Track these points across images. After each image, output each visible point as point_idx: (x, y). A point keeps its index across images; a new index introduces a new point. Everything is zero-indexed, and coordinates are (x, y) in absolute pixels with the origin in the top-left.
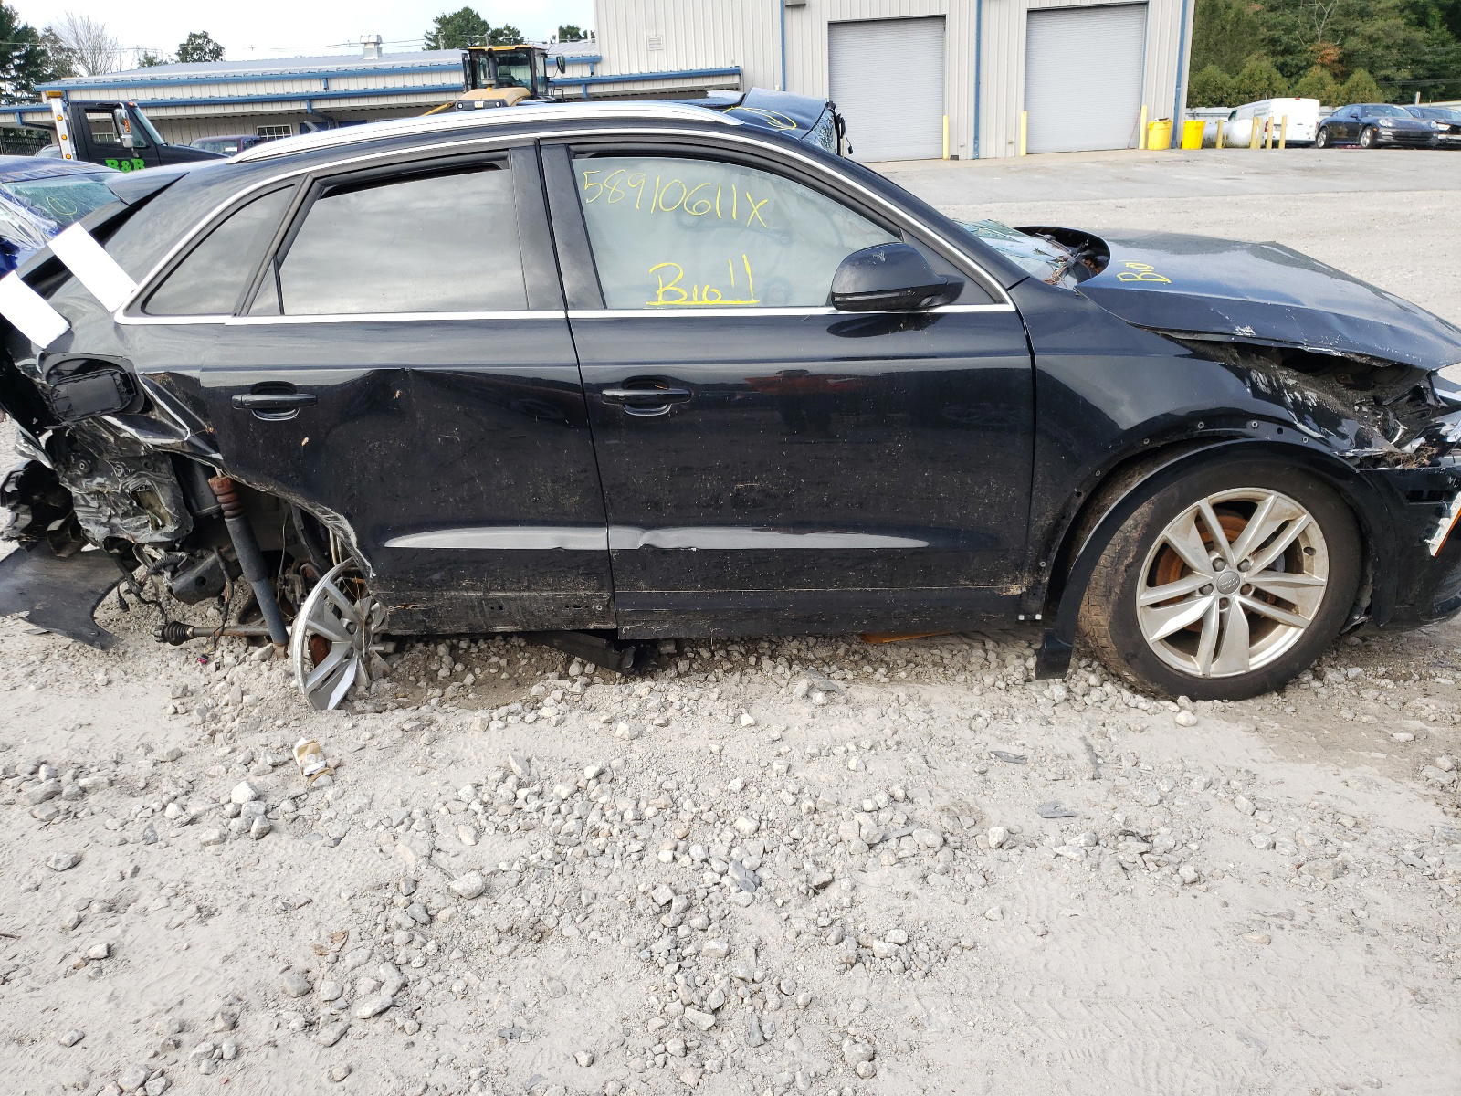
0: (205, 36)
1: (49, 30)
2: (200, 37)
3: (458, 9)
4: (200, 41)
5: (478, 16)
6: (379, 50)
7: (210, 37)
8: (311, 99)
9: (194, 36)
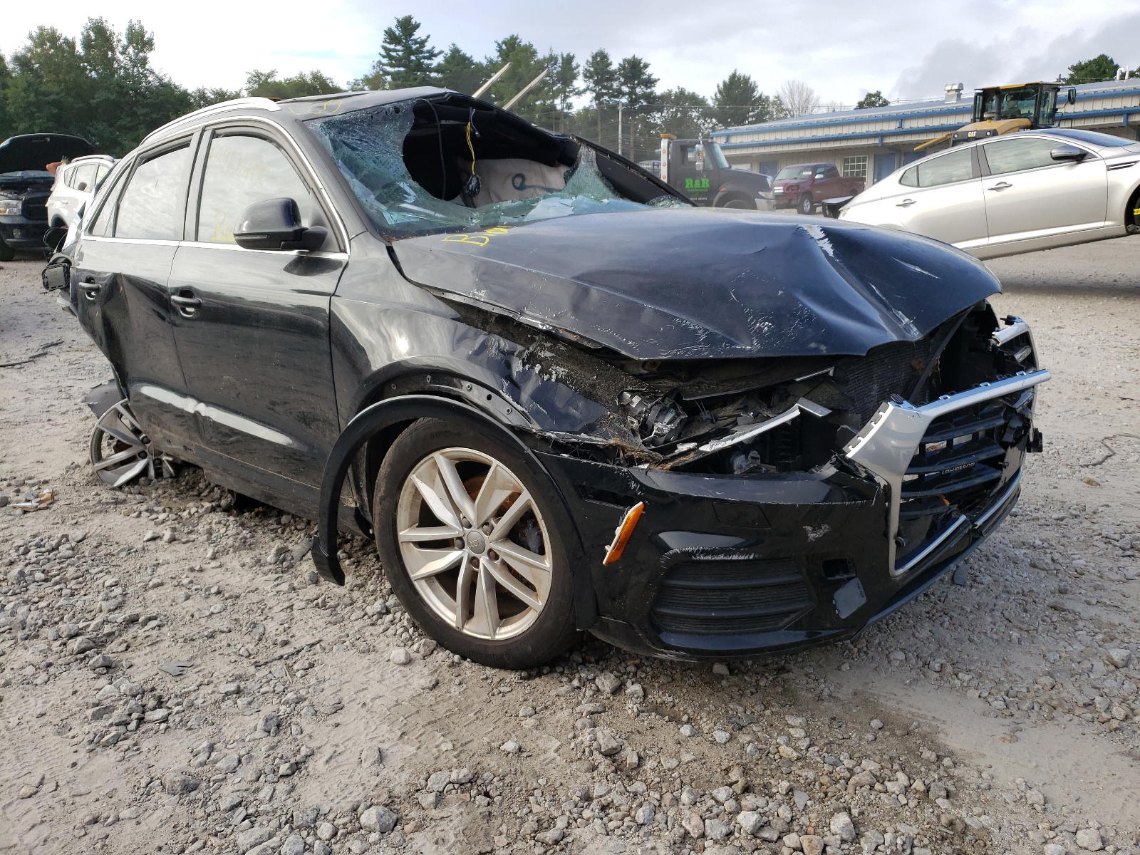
0: (878, 95)
1: (778, 97)
2: (874, 96)
3: (1093, 56)
4: (873, 99)
5: (1112, 61)
6: (959, 96)
7: (881, 95)
8: (882, 135)
9: (870, 96)
